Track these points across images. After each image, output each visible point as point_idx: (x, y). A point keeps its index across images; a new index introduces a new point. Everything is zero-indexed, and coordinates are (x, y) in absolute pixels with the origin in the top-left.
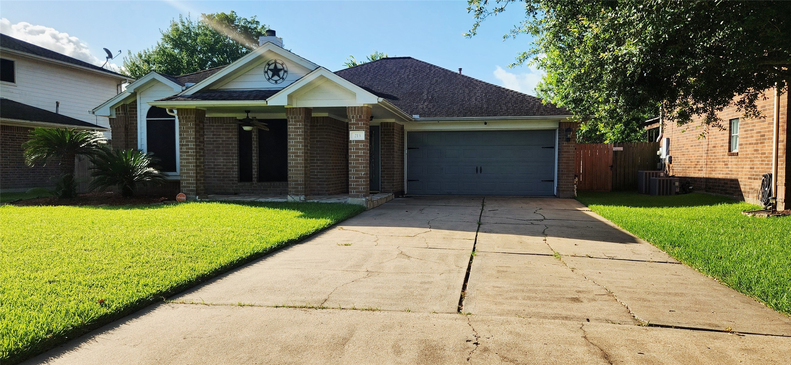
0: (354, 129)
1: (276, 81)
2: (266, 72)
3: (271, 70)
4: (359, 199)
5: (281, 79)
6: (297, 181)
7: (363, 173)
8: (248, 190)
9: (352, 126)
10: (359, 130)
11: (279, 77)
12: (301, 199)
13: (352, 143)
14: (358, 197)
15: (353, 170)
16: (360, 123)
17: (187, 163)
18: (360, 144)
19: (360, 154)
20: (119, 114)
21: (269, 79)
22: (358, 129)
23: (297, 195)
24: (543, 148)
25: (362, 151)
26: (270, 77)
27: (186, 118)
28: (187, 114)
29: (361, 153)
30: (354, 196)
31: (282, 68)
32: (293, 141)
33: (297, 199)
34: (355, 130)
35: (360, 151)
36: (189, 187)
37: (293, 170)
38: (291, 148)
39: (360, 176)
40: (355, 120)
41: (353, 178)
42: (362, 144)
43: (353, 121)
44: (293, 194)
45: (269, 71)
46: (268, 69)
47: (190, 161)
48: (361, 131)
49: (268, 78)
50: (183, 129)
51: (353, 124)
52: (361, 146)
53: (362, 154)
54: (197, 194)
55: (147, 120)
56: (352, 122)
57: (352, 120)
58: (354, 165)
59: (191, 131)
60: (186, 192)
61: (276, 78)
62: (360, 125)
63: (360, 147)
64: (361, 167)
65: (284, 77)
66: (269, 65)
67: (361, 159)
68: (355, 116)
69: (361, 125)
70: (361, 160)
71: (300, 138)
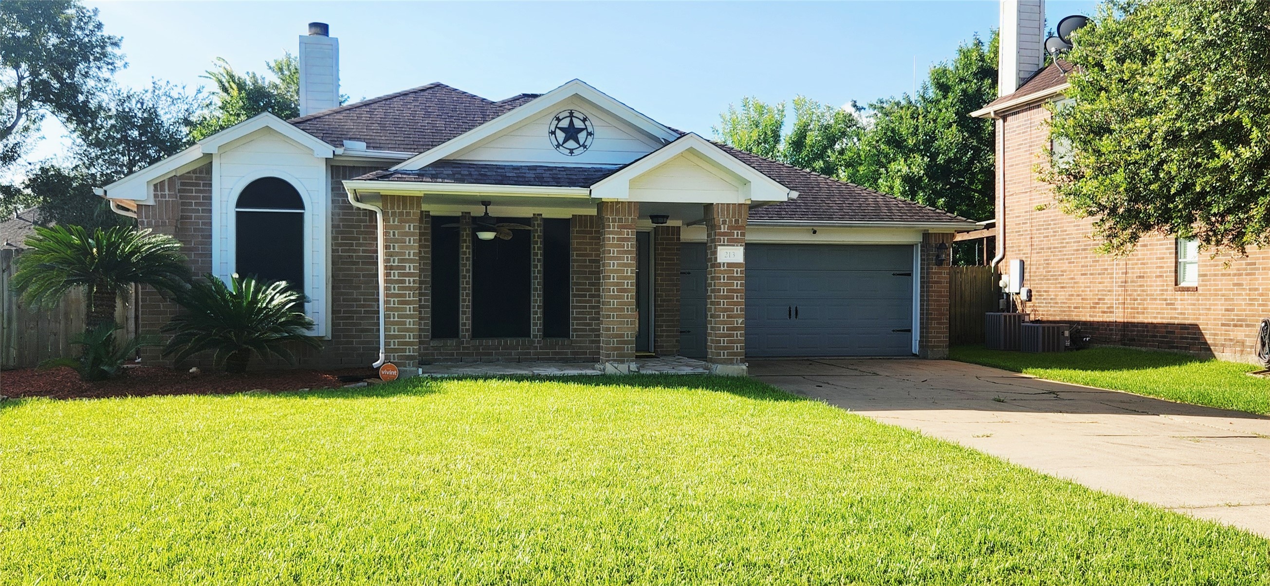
0: (726, 243)
1: (571, 151)
2: (553, 133)
3: (561, 129)
4: (736, 367)
5: (580, 146)
6: (622, 336)
7: (740, 321)
8: (452, 354)
9: (722, 238)
10: (734, 246)
11: (578, 142)
12: (631, 369)
13: (722, 268)
14: (732, 363)
15: (724, 315)
16: (735, 232)
17: (400, 302)
18: (735, 270)
19: (735, 287)
20: (163, 196)
21: (558, 146)
22: (732, 242)
23: (623, 362)
24: (894, 275)
25: (739, 282)
26: (561, 143)
27: (401, 214)
28: (405, 207)
29: (738, 285)
30: (724, 362)
31: (584, 127)
32: (615, 262)
33: (623, 369)
34: (727, 245)
35: (735, 282)
36: (404, 350)
37: (613, 315)
38: (612, 275)
39: (735, 325)
40: (726, 226)
41: (724, 330)
42: (739, 270)
43: (724, 229)
44: (615, 361)
45: (558, 131)
46: (556, 127)
47: (407, 299)
48: (737, 246)
49: (557, 143)
50: (394, 235)
51: (724, 234)
52: (738, 272)
53: (739, 287)
54: (421, 364)
55: (237, 212)
56: (722, 230)
57: (722, 226)
58: (725, 306)
59: (410, 239)
60: (396, 361)
61: (571, 144)
62: (735, 237)
63: (735, 275)
64: (737, 310)
65: (588, 143)
66: (559, 120)
67: (737, 296)
68: (727, 220)
69: (738, 236)
70: (737, 298)
71: (627, 257)
